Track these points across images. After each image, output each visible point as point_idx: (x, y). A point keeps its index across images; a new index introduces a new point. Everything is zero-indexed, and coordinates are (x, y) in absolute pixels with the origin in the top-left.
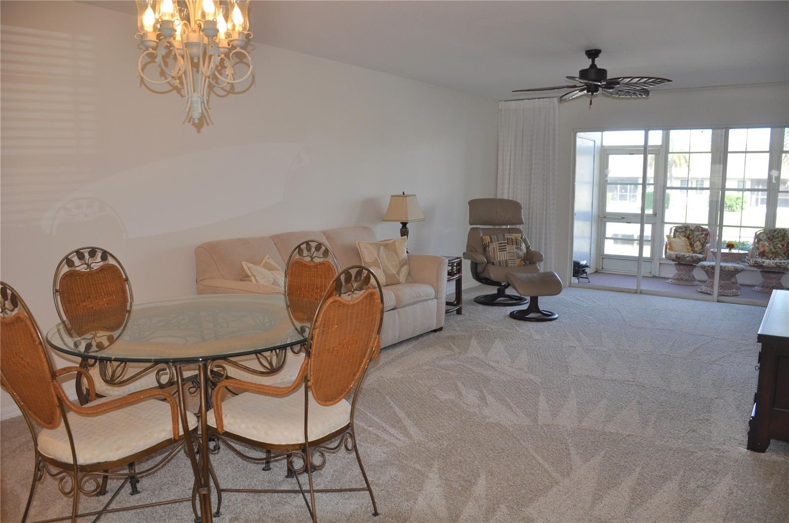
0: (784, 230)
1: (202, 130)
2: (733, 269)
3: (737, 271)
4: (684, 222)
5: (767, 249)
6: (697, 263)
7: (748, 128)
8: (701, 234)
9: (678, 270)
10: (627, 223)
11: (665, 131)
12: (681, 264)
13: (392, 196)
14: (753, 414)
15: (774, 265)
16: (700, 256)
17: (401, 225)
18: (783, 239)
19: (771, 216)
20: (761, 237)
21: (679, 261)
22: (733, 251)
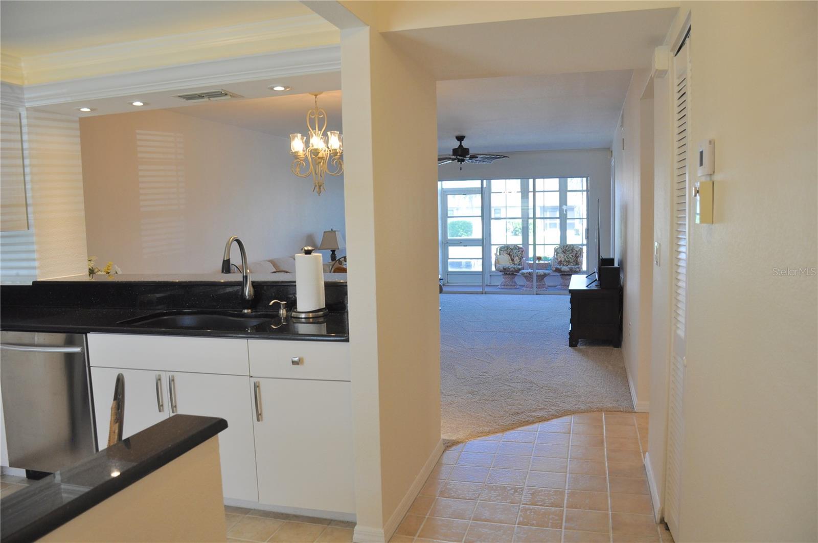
0: (572, 245)
2: (543, 274)
3: (545, 275)
4: (505, 243)
5: (563, 260)
6: (518, 272)
7: (544, 178)
8: (518, 251)
9: (505, 278)
10: (464, 246)
11: (488, 181)
12: (506, 274)
13: (324, 232)
14: (570, 329)
15: (568, 270)
16: (520, 267)
17: (331, 252)
18: (573, 252)
19: (563, 237)
20: (558, 251)
21: (506, 272)
22: (541, 262)
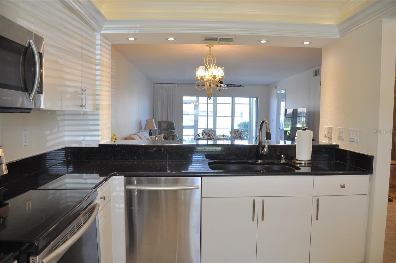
0: (237, 129)
1: (211, 99)
5: (234, 136)
8: (213, 132)
13: (147, 120)
22: (224, 137)
